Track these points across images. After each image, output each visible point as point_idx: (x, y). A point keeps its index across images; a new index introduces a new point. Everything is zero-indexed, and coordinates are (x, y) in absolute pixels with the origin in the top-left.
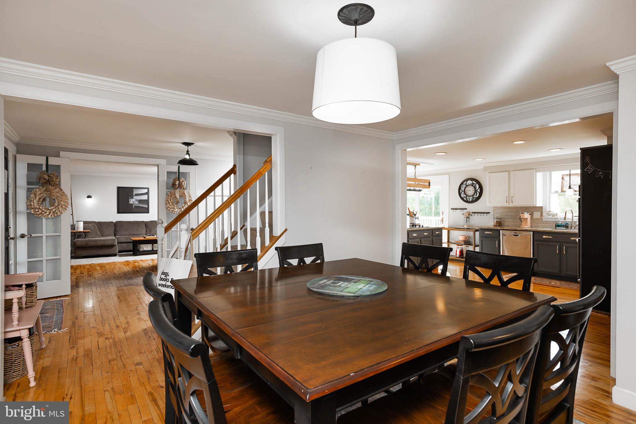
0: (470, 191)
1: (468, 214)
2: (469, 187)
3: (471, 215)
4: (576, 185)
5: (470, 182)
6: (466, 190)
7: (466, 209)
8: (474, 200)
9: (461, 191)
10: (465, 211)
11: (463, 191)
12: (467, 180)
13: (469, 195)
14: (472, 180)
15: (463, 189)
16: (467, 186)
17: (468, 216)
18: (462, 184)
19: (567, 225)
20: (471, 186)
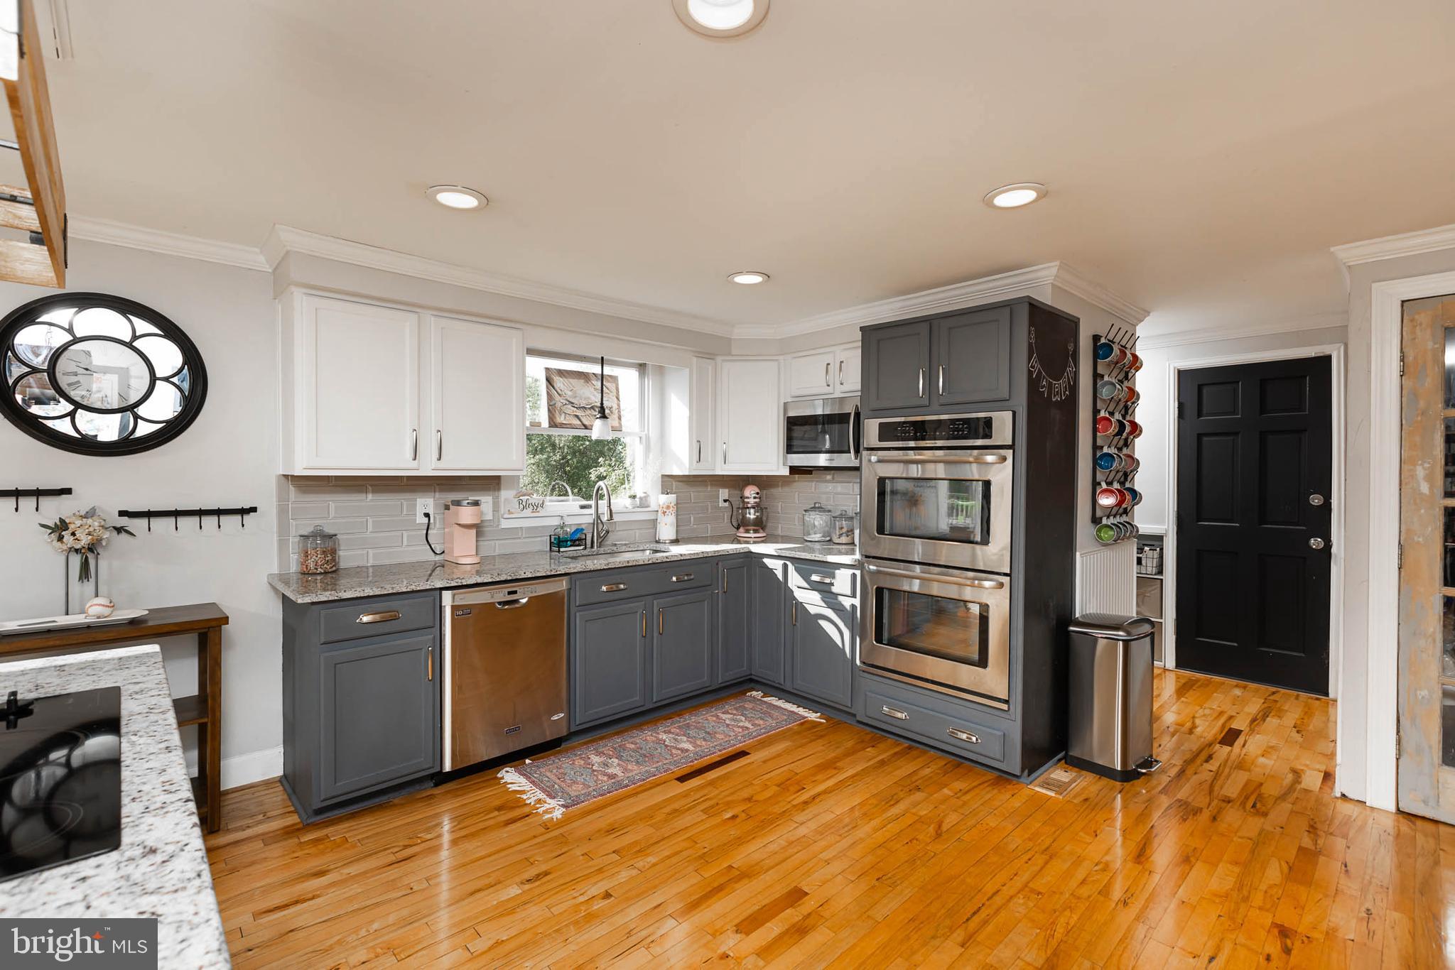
3: (122, 531)
9: (18, 368)
11: (35, 369)
14: (123, 312)
19: (583, 536)
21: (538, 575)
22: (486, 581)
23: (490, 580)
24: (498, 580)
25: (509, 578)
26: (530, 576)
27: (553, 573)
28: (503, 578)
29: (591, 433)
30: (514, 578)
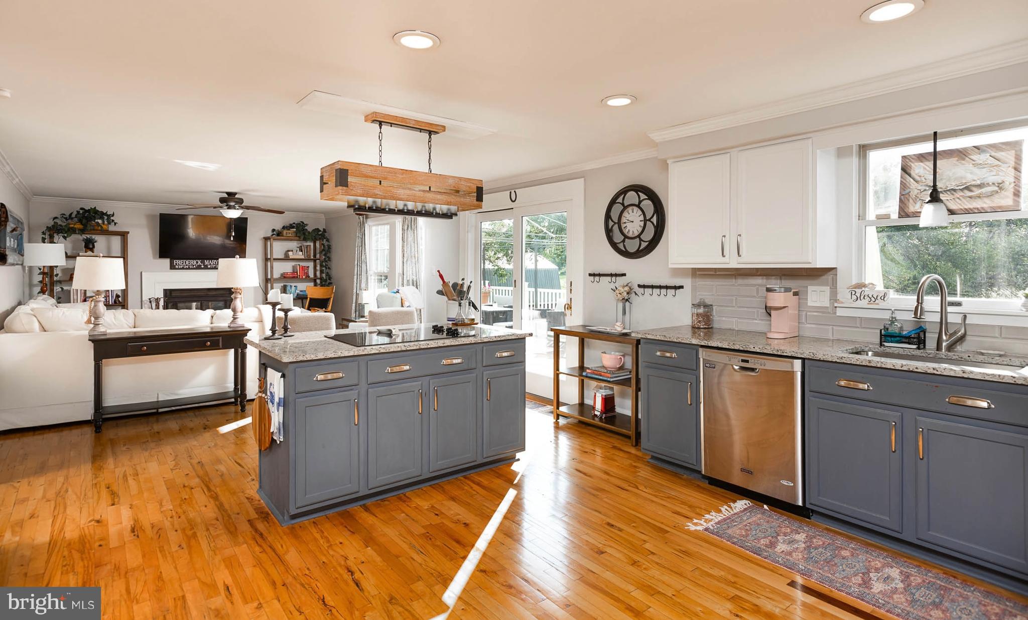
0: (633, 222)
1: (627, 289)
2: (630, 209)
3: (636, 294)
4: (954, 190)
5: (632, 197)
6: (623, 220)
7: (624, 275)
8: (642, 250)
9: (611, 223)
10: (621, 281)
11: (615, 223)
12: (624, 192)
13: (630, 235)
14: (636, 191)
15: (615, 215)
16: (625, 208)
17: (625, 294)
18: (613, 202)
19: (922, 335)
20: (636, 209)
21: (765, 351)
22: (724, 347)
23: (727, 347)
24: (733, 348)
25: (741, 349)
26: (758, 351)
27: (779, 353)
28: (737, 347)
29: (919, 221)
30: (746, 349)
